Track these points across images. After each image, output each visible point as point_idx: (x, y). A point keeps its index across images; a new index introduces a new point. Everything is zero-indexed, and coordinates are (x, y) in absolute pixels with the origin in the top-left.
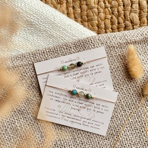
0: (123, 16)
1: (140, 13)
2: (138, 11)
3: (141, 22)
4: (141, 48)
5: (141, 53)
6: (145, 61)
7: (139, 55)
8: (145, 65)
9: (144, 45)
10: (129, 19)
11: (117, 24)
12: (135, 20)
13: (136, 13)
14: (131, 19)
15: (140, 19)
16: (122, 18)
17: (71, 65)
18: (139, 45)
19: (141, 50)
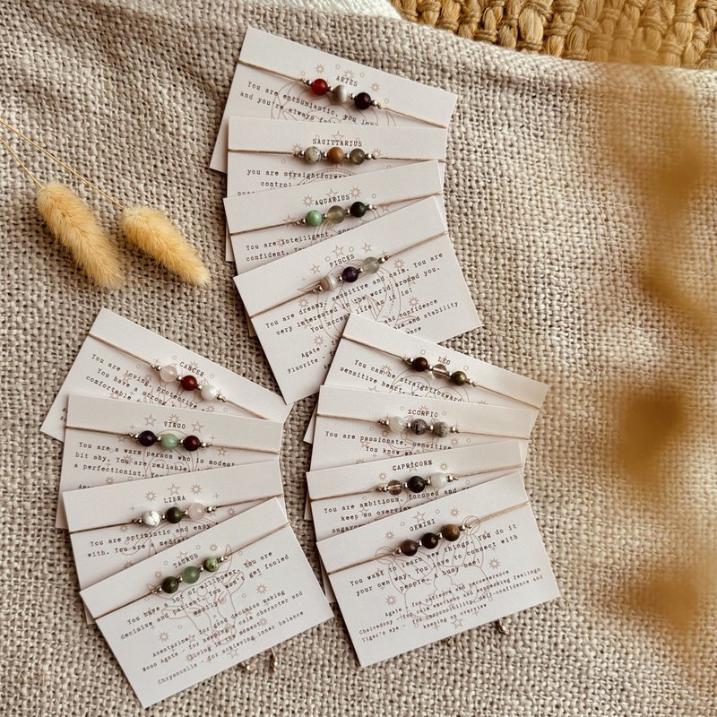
0: (500, 10)
1: (551, 20)
2: (549, 10)
3: (544, 46)
4: (519, 107)
5: (513, 123)
6: (515, 149)
7: (506, 127)
8: (510, 161)
9: (531, 104)
10: (514, 22)
11: (474, 27)
12: (530, 34)
13: (539, 13)
14: (522, 26)
15: (545, 38)
16: (496, 15)
17: (334, 209)
18: (518, 96)
19: (518, 113)
